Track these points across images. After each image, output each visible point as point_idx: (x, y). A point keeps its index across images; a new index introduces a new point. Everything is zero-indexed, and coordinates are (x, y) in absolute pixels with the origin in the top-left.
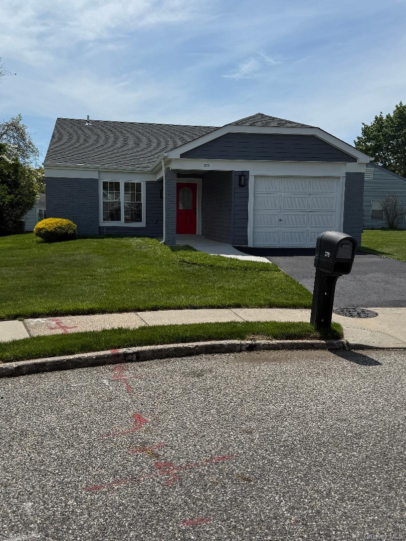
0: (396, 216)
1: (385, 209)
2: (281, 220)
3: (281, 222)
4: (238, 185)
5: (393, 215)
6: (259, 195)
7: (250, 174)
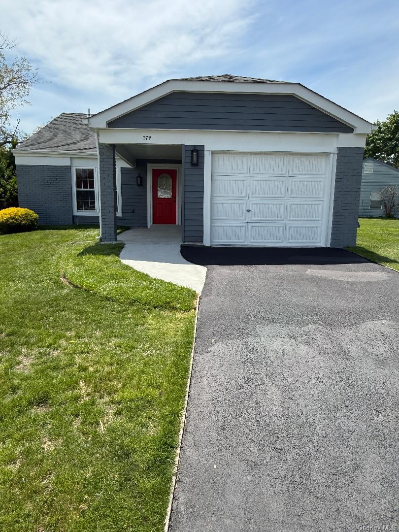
0: (393, 206)
1: (384, 200)
2: (248, 211)
3: (250, 212)
4: (190, 164)
5: (390, 205)
6: (218, 178)
7: (206, 148)
